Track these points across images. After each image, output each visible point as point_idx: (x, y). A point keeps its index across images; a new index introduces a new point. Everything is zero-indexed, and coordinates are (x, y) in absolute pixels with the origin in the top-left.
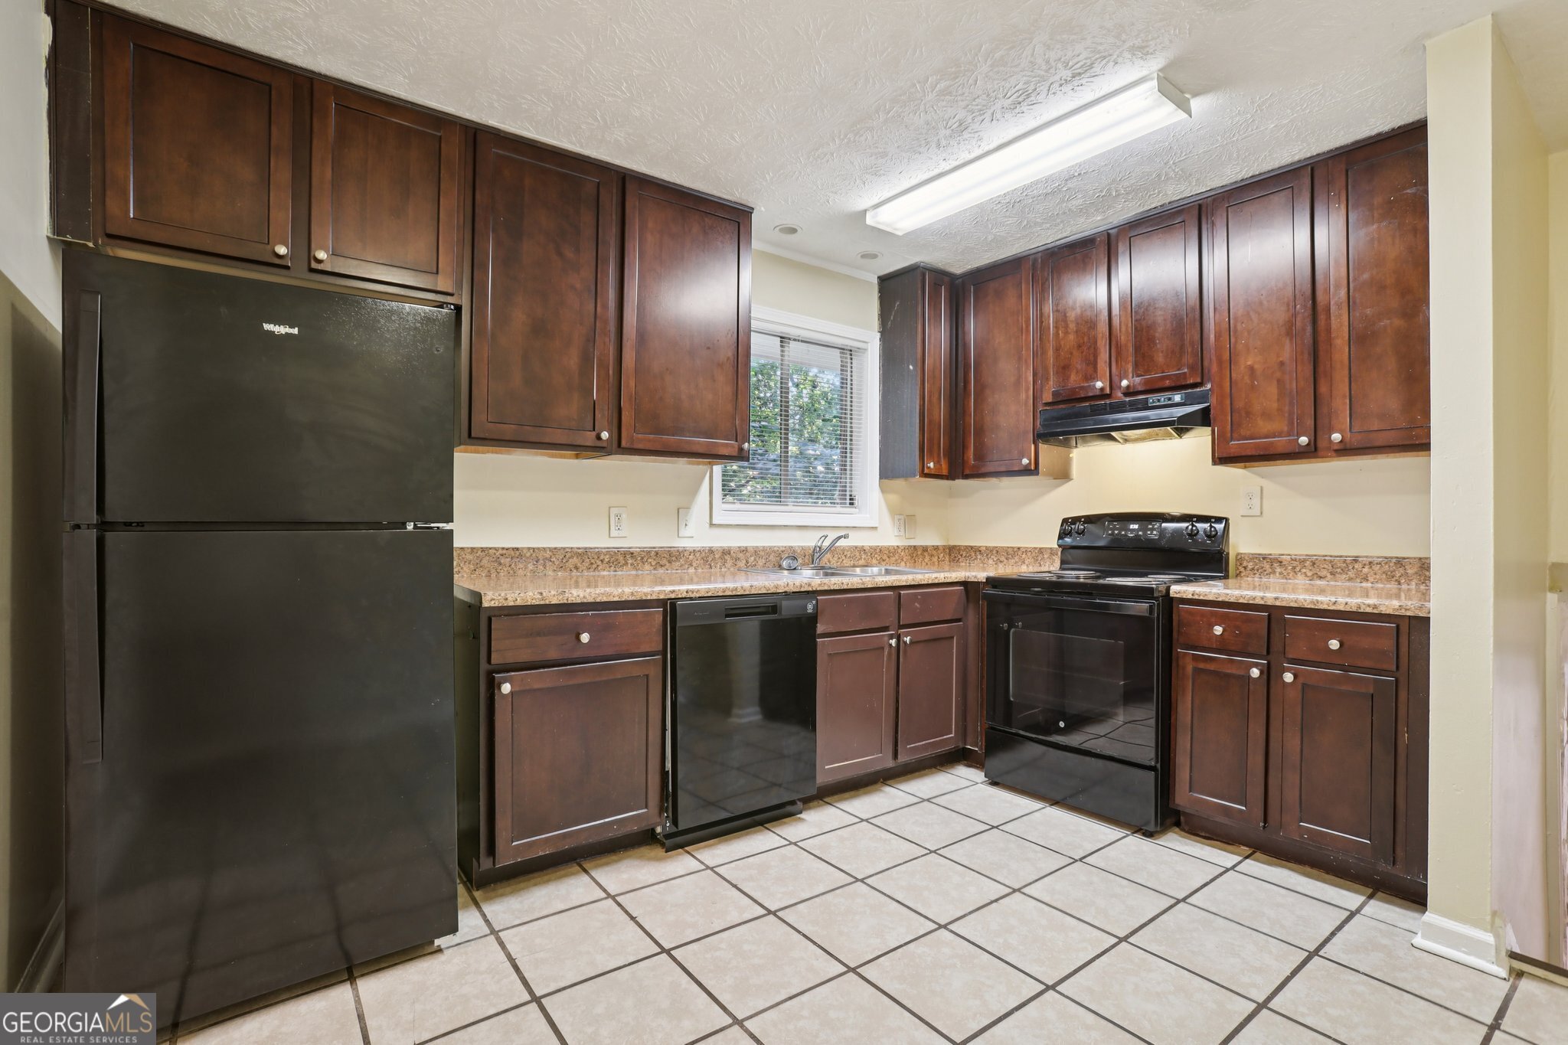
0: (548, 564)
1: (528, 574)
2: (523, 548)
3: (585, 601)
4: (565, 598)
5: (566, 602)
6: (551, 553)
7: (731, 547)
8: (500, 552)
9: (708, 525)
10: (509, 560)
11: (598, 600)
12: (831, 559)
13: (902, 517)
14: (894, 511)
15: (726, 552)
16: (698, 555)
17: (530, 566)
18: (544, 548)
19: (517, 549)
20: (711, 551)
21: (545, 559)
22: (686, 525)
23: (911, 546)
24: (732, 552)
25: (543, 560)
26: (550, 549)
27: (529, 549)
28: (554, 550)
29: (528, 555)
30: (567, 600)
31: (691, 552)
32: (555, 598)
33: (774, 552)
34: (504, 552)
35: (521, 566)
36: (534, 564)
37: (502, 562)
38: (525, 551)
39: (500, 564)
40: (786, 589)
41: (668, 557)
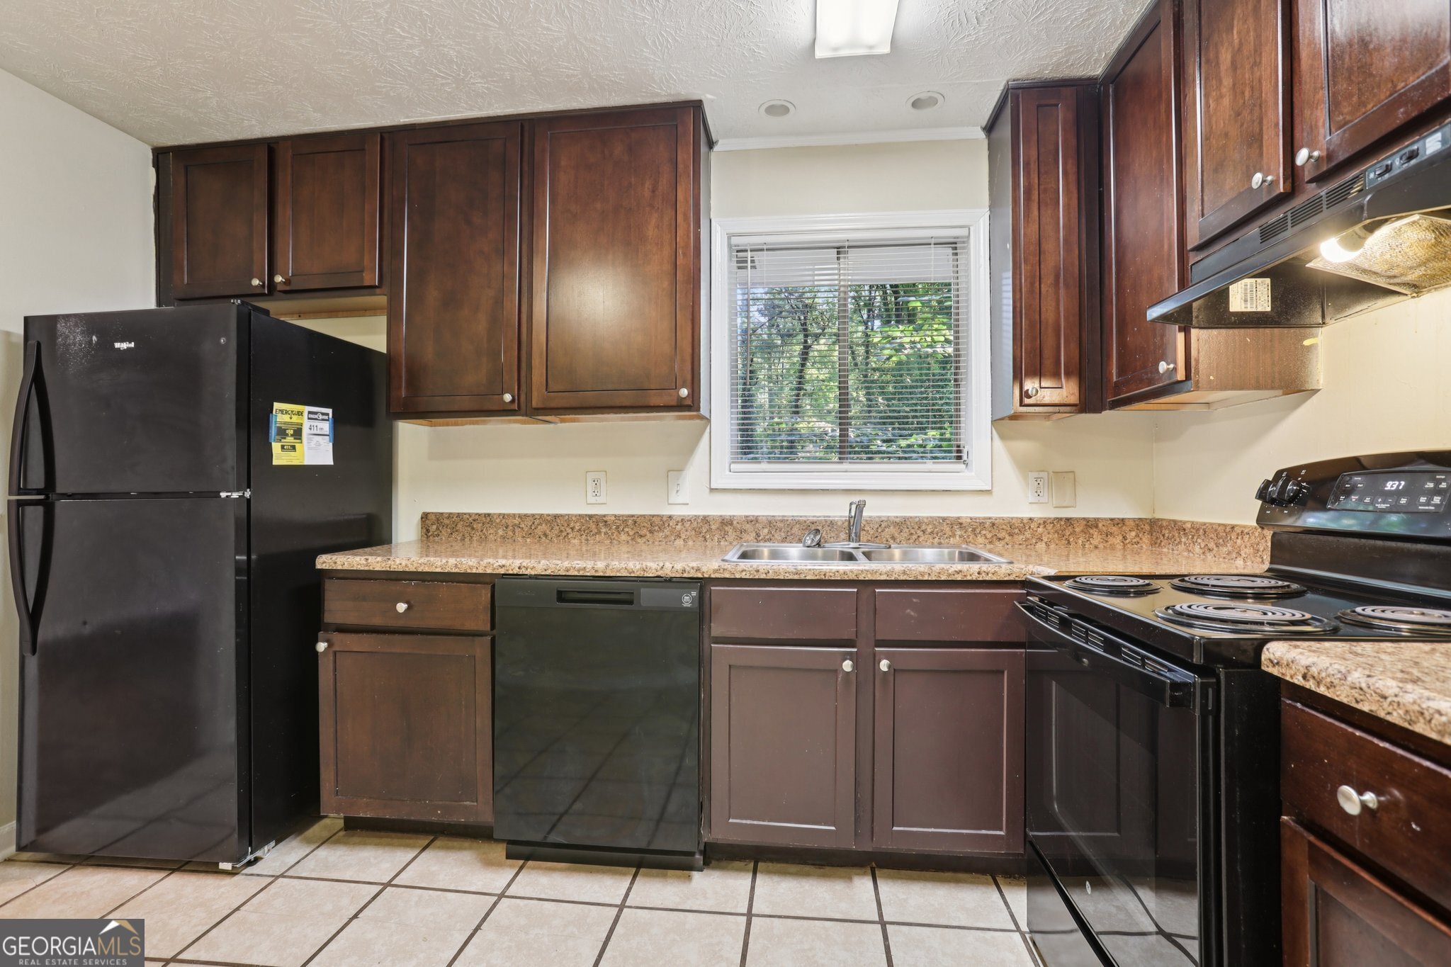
0: (517, 530)
1: (499, 539)
2: (495, 514)
3: (407, 570)
4: (388, 566)
5: (389, 569)
6: (520, 520)
7: (734, 516)
8: (473, 517)
9: (708, 490)
10: (480, 525)
11: (420, 570)
12: (896, 535)
13: (1044, 475)
14: (1024, 466)
15: (726, 522)
16: (687, 524)
17: (501, 532)
18: (514, 515)
19: (489, 515)
20: (706, 520)
21: (514, 525)
22: (677, 491)
23: (1061, 519)
24: (735, 523)
25: (512, 526)
26: (520, 516)
27: (500, 514)
28: (523, 517)
29: (498, 521)
30: (390, 567)
31: (678, 522)
32: (379, 565)
33: (798, 522)
34: (477, 517)
35: (492, 531)
36: (504, 530)
37: (475, 526)
38: (495, 517)
39: (473, 529)
40: (659, 573)
41: (649, 526)
